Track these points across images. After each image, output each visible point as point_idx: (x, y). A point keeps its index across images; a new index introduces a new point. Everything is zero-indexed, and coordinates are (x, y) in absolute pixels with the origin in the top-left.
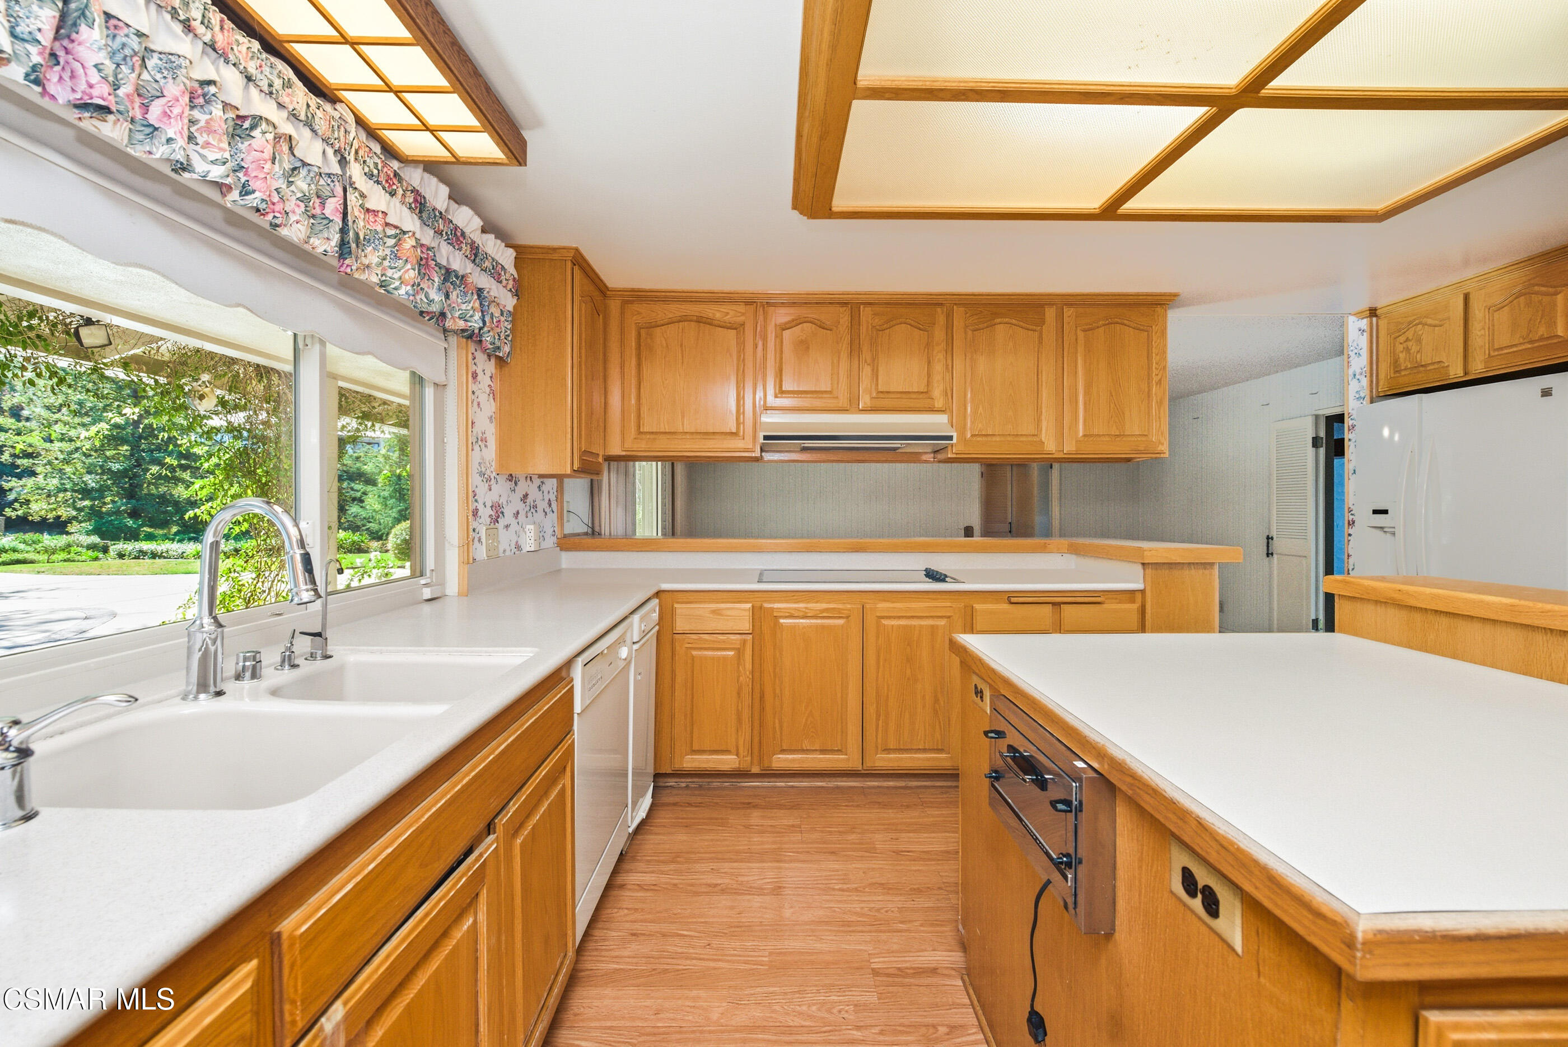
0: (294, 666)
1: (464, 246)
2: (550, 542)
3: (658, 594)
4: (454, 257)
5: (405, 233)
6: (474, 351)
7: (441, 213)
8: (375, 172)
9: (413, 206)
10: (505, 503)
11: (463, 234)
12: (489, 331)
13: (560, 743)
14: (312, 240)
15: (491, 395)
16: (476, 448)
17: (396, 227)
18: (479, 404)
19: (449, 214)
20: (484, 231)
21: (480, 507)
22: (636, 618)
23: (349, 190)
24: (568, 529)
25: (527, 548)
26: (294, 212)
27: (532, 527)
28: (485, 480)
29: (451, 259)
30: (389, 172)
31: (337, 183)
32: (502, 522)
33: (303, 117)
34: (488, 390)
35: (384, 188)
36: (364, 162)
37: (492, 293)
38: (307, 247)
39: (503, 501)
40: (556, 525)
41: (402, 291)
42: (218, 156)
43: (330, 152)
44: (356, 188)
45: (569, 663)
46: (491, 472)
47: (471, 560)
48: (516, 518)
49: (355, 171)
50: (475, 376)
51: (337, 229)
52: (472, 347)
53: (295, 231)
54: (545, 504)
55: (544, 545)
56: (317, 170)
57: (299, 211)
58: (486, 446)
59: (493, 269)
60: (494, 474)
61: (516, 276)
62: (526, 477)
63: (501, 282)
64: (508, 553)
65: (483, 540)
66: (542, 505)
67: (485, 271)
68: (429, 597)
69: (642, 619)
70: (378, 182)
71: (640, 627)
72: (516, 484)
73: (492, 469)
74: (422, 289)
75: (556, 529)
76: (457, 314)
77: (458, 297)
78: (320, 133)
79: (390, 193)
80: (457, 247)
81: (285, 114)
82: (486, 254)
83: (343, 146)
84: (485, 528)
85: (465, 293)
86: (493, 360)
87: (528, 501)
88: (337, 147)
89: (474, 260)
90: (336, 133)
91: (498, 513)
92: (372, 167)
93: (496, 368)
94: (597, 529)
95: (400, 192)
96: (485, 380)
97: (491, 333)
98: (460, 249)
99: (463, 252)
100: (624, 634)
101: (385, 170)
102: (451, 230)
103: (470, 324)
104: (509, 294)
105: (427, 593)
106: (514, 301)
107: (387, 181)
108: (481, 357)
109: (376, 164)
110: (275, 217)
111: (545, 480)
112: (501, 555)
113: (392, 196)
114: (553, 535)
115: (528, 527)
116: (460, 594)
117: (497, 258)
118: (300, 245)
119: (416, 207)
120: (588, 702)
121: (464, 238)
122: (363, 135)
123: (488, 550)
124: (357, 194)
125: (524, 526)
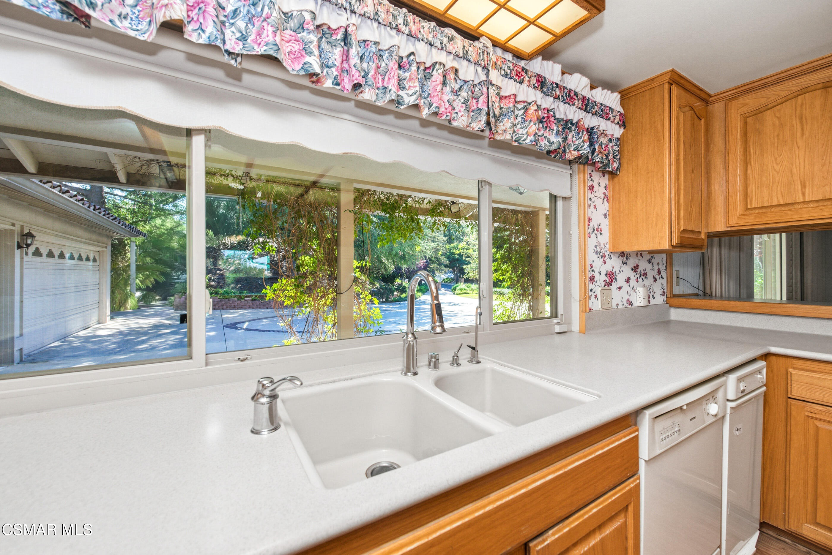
0: (458, 365)
1: (576, 102)
2: (659, 300)
3: (766, 356)
4: (570, 110)
5: (530, 104)
6: (590, 172)
7: (557, 84)
8: (509, 72)
9: (536, 85)
10: (617, 272)
11: (576, 94)
12: (598, 154)
13: (619, 485)
14: (472, 125)
15: (606, 199)
16: (593, 235)
17: (524, 102)
18: (595, 207)
19: (564, 83)
20: (592, 88)
21: (596, 275)
22: (732, 378)
23: (490, 87)
24: (677, 290)
25: (636, 304)
26: (460, 111)
27: (642, 289)
28: (600, 257)
29: (567, 113)
30: (518, 69)
31: (483, 86)
32: (615, 285)
33: (461, 55)
34: (603, 196)
35: (515, 81)
36: (501, 68)
37: (601, 128)
38: (469, 129)
39: (616, 270)
40: (665, 288)
41: (528, 141)
42: (413, 91)
43: (479, 69)
44: (494, 85)
45: (637, 413)
46: (606, 251)
47: (588, 310)
48: (628, 282)
49: (495, 76)
50: (591, 188)
51: (485, 113)
52: (589, 169)
53: (461, 122)
54: (655, 272)
55: (653, 302)
56: (471, 82)
57: (462, 109)
58: (601, 234)
59: (602, 111)
60: (608, 252)
61: (622, 111)
62: (637, 254)
63: (609, 119)
64: (620, 306)
65: (599, 296)
66: (650, 274)
67: (596, 114)
68: (559, 331)
69: (740, 380)
70: (511, 78)
71: (738, 387)
72: (627, 258)
73: (606, 249)
74: (545, 137)
75: (665, 291)
76: (572, 148)
77: (573, 137)
78: (472, 60)
79: (520, 83)
80: (571, 103)
81: (452, 56)
82: (595, 102)
83: (486, 63)
84: (600, 289)
85: (578, 133)
86: (607, 176)
87: (639, 270)
88: (483, 65)
89: (586, 109)
90: (482, 56)
91: (611, 278)
92: (506, 69)
93: (609, 180)
94: (708, 291)
95: (527, 79)
96: (600, 191)
97: (600, 156)
98: (574, 104)
99: (576, 106)
100: (716, 390)
101: (516, 68)
102: (566, 93)
103: (581, 152)
104: (617, 126)
105: (558, 329)
106: (622, 130)
107: (517, 75)
108: (596, 176)
109: (509, 67)
110: (447, 116)
111: (655, 255)
112: (614, 306)
113: (521, 83)
114: (663, 295)
115: (638, 289)
116: (580, 332)
117: (604, 103)
118: (465, 130)
119: (539, 85)
120: (659, 452)
121: (577, 96)
122: (499, 51)
123: (603, 304)
124: (494, 88)
125: (635, 288)
